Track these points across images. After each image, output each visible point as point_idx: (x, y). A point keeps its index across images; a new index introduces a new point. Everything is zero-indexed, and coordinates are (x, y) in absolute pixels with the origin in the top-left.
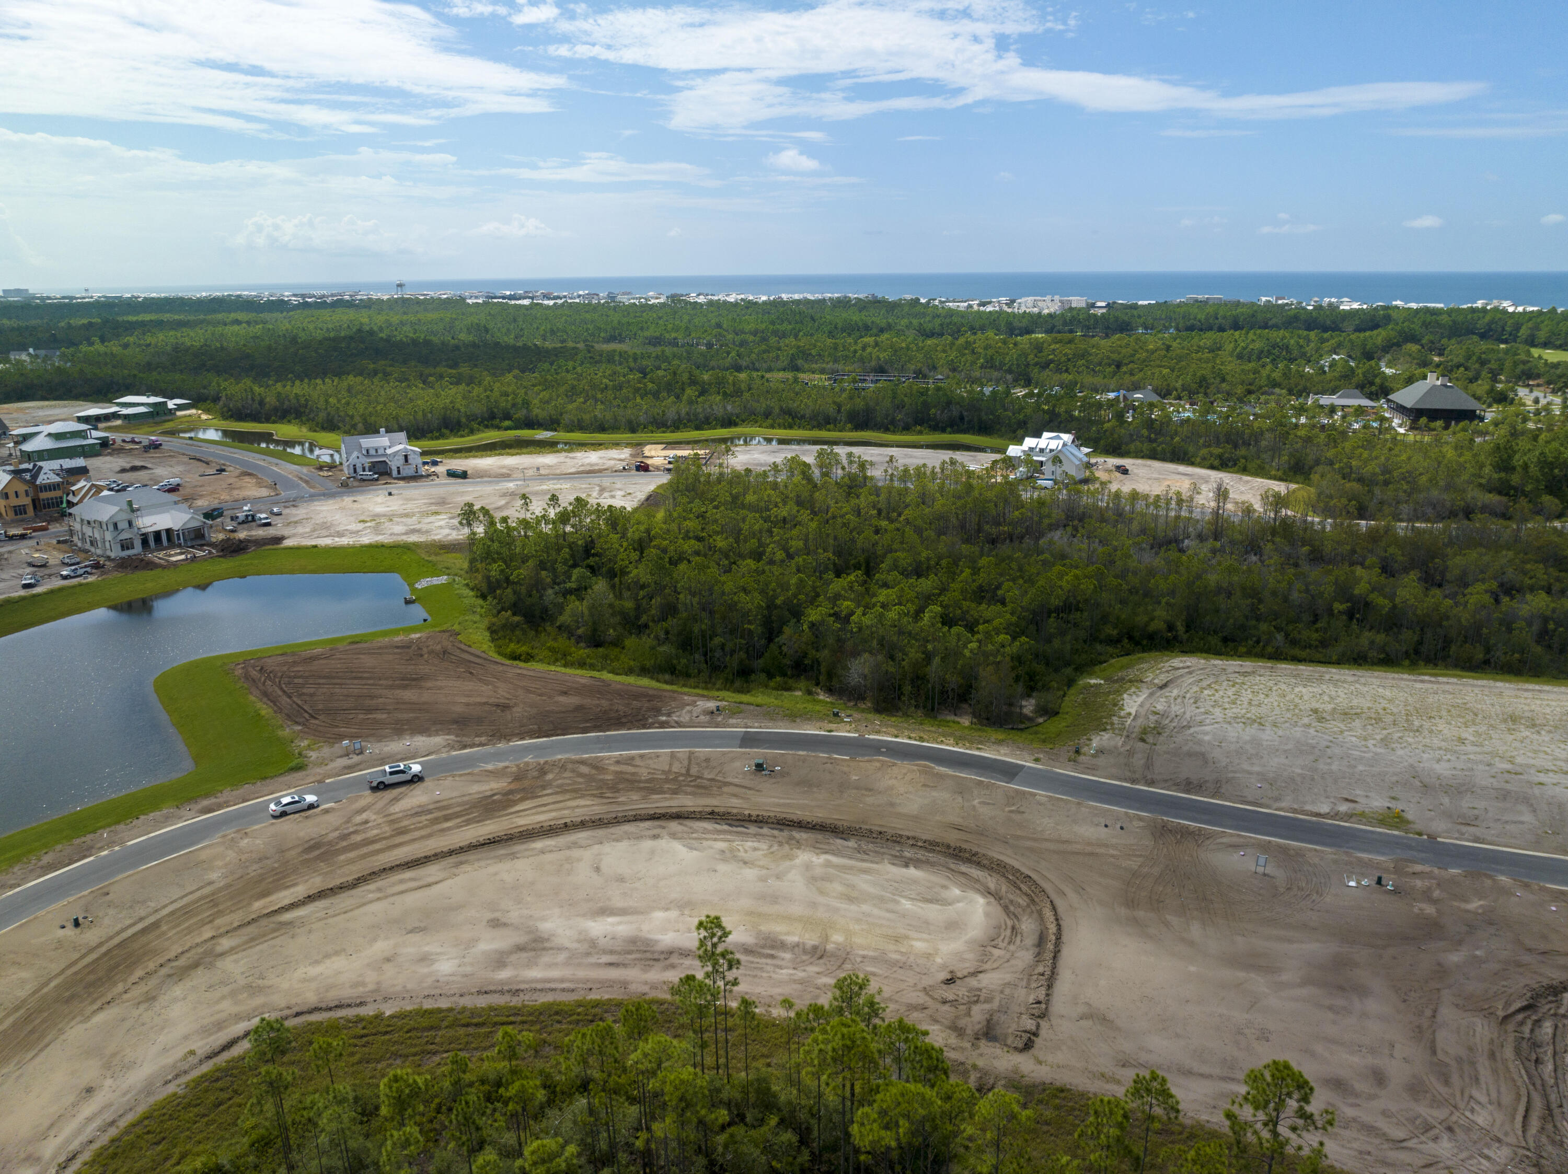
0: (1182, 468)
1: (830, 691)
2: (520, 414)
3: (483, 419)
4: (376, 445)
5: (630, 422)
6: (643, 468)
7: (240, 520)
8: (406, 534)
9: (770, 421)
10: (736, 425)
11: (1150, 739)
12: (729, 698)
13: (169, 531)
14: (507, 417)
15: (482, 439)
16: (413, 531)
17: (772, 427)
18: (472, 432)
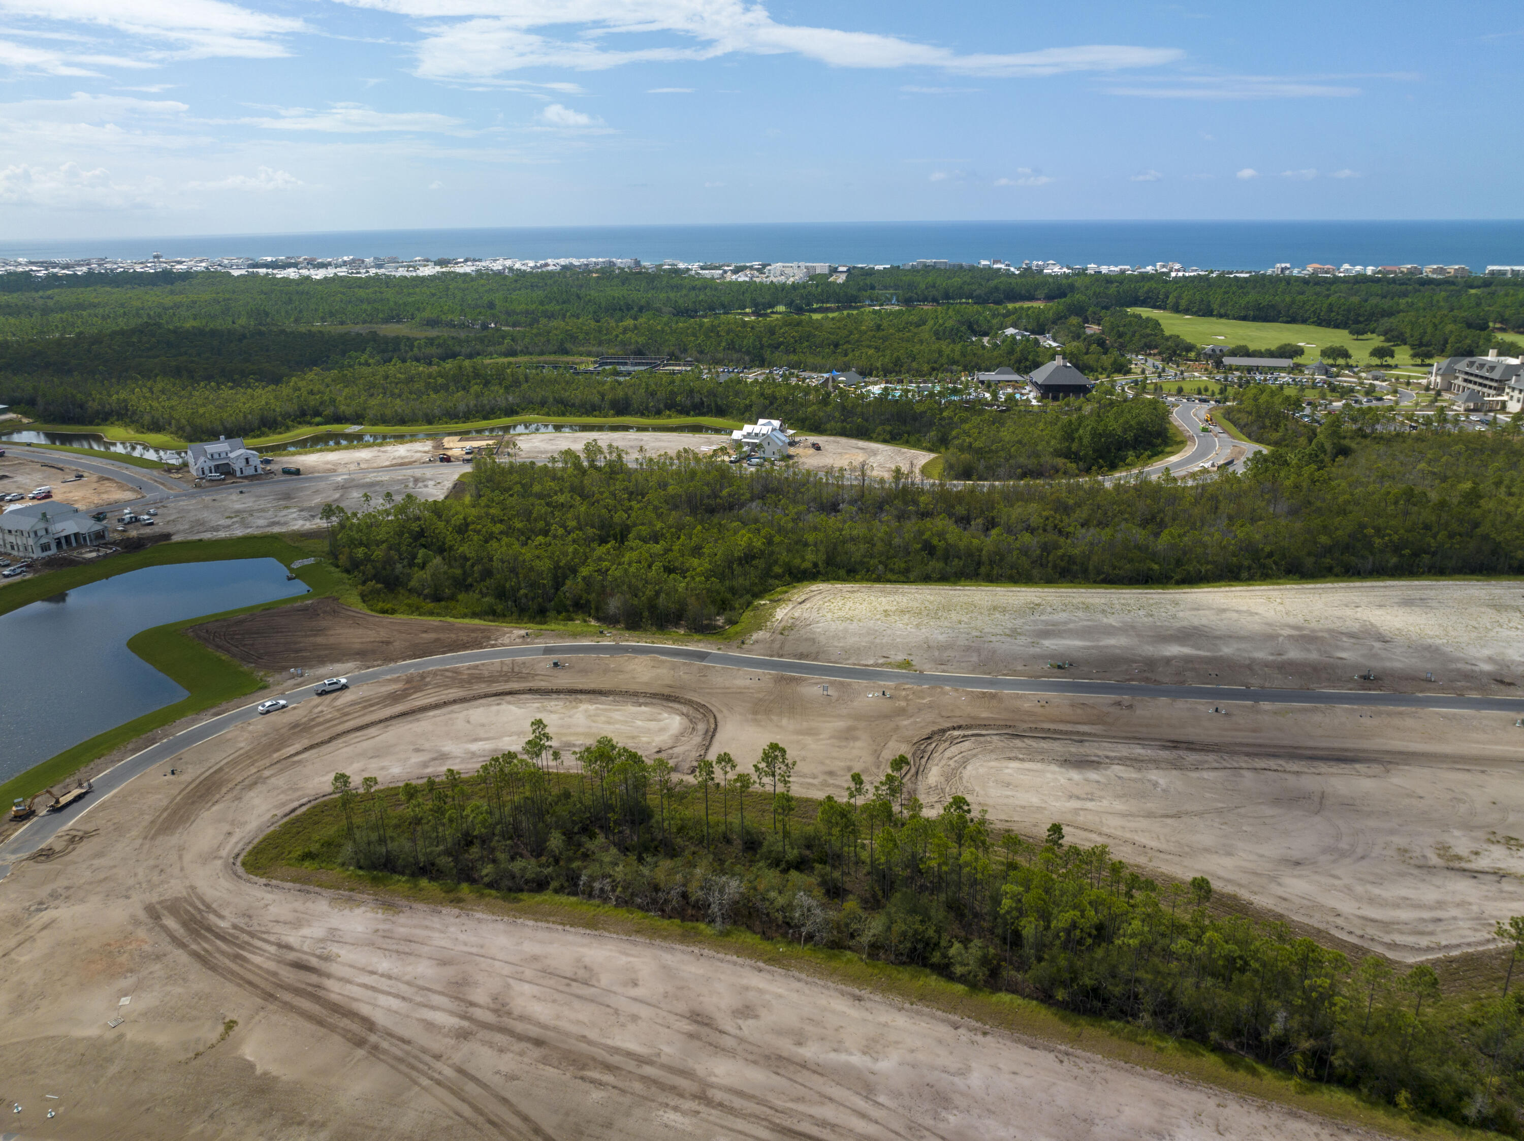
0: (861, 444)
1: (598, 619)
2: (329, 411)
3: (296, 417)
4: (219, 450)
5: (426, 415)
6: (446, 459)
7: (127, 520)
8: (268, 526)
9: (546, 410)
10: (517, 413)
11: (786, 633)
12: (533, 628)
13: (76, 535)
14: (317, 414)
15: (298, 435)
16: (274, 524)
17: (548, 415)
18: (288, 429)
